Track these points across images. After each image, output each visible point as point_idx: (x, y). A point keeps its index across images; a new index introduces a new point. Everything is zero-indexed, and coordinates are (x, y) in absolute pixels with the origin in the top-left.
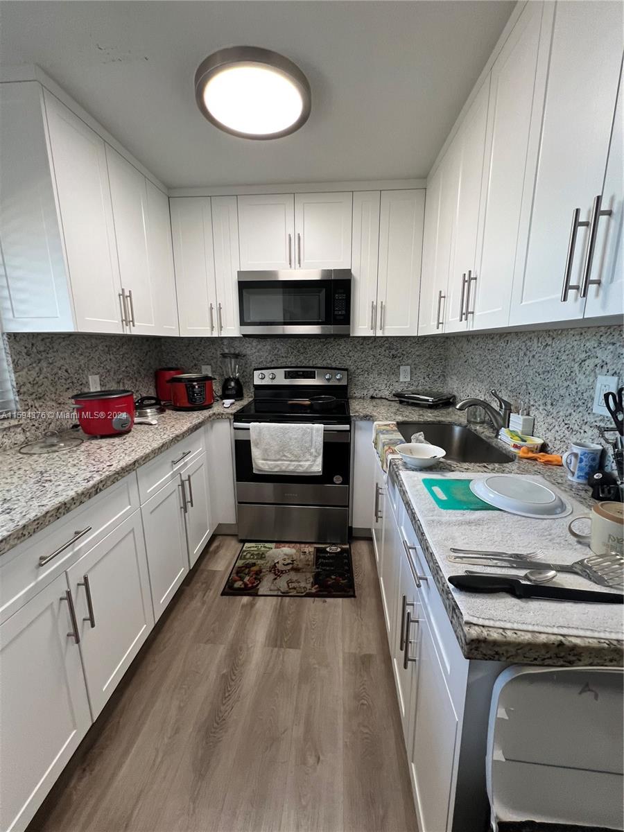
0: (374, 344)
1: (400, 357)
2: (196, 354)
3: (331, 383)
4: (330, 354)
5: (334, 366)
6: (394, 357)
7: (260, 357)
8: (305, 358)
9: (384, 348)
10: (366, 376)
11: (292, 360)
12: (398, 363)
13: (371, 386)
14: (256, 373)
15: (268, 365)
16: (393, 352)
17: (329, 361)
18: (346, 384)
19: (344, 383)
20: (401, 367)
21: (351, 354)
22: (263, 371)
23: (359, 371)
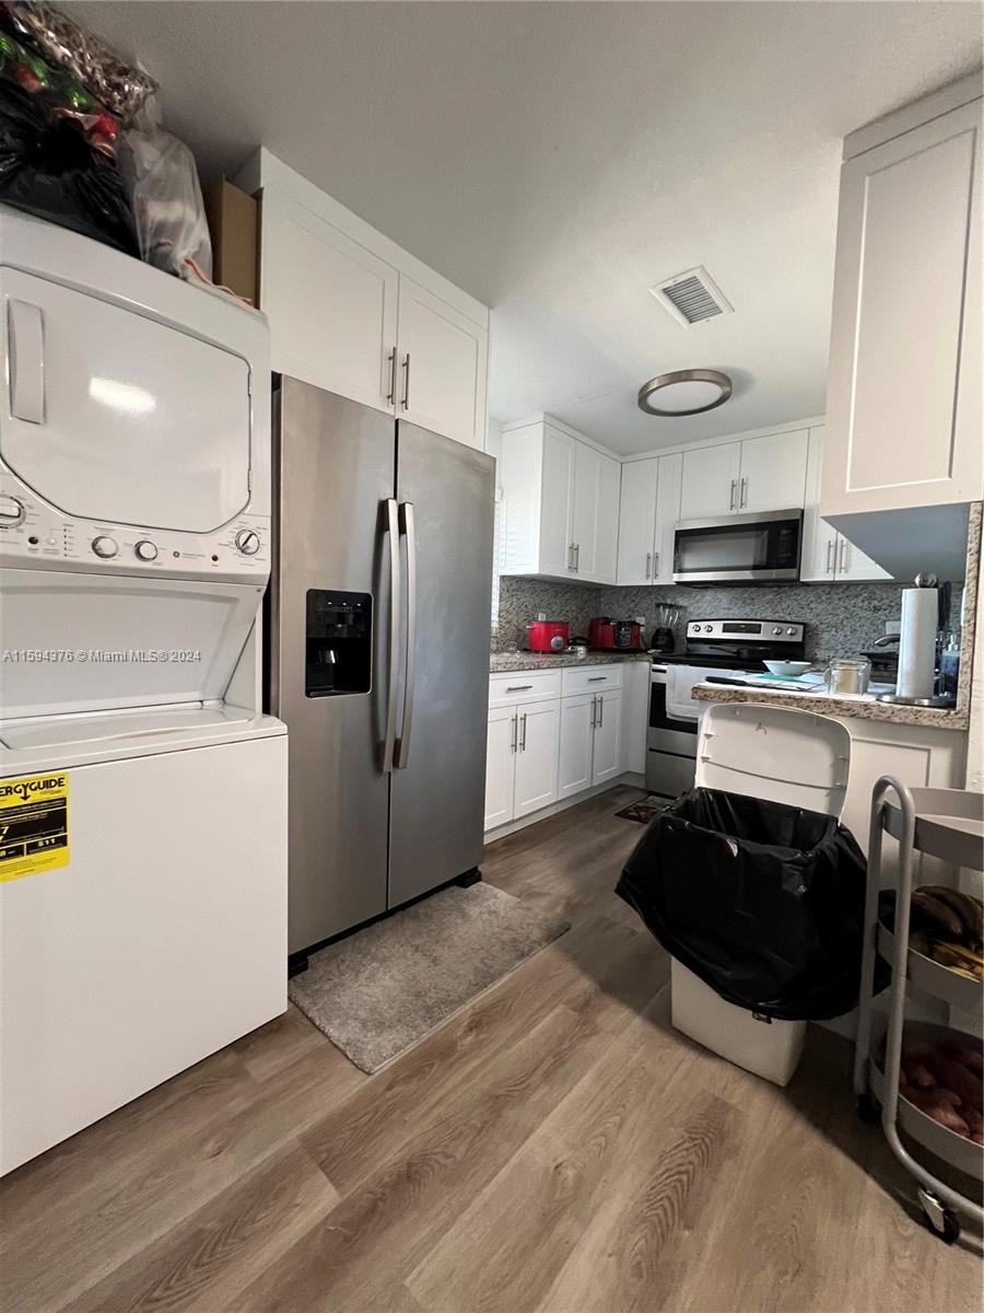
0: (847, 593)
1: (885, 610)
2: (633, 605)
3: (780, 639)
4: (785, 606)
5: (789, 619)
6: (876, 609)
7: (699, 608)
8: (752, 610)
9: (861, 598)
10: (833, 632)
11: (736, 612)
12: (884, 618)
13: (840, 646)
14: (691, 625)
15: (707, 617)
16: (875, 603)
17: (782, 614)
18: (801, 640)
19: (798, 638)
20: (887, 623)
21: (812, 606)
22: (698, 623)
23: (823, 626)
